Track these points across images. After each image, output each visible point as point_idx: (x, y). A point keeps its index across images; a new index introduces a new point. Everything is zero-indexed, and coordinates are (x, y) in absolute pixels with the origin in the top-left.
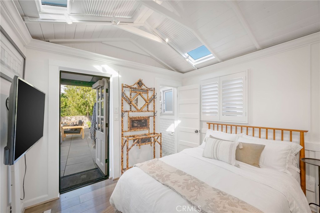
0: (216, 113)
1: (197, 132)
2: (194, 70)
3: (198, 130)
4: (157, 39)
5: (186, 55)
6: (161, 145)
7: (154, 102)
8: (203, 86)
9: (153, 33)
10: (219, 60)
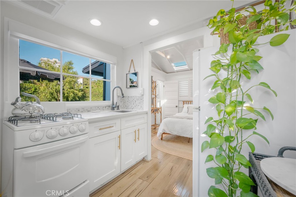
0: (187, 96)
1: (177, 107)
2: (174, 72)
3: (177, 105)
4: (163, 55)
5: (173, 65)
6: (161, 114)
7: (155, 89)
8: (180, 82)
9: (163, 52)
10: (189, 69)
